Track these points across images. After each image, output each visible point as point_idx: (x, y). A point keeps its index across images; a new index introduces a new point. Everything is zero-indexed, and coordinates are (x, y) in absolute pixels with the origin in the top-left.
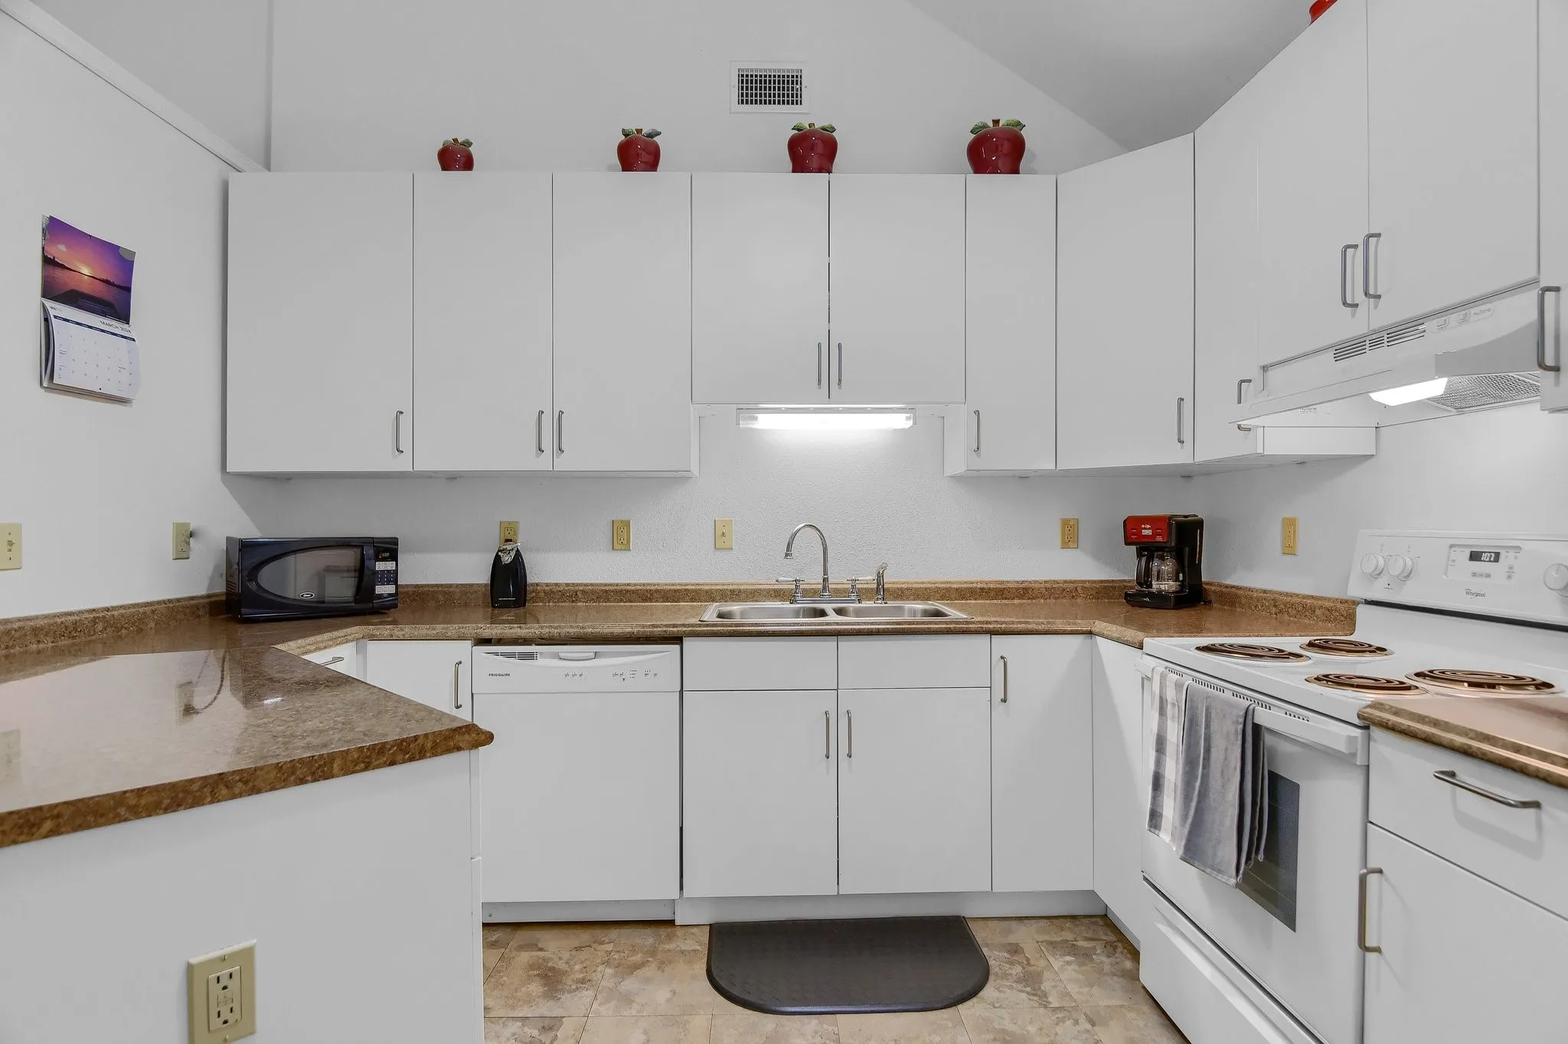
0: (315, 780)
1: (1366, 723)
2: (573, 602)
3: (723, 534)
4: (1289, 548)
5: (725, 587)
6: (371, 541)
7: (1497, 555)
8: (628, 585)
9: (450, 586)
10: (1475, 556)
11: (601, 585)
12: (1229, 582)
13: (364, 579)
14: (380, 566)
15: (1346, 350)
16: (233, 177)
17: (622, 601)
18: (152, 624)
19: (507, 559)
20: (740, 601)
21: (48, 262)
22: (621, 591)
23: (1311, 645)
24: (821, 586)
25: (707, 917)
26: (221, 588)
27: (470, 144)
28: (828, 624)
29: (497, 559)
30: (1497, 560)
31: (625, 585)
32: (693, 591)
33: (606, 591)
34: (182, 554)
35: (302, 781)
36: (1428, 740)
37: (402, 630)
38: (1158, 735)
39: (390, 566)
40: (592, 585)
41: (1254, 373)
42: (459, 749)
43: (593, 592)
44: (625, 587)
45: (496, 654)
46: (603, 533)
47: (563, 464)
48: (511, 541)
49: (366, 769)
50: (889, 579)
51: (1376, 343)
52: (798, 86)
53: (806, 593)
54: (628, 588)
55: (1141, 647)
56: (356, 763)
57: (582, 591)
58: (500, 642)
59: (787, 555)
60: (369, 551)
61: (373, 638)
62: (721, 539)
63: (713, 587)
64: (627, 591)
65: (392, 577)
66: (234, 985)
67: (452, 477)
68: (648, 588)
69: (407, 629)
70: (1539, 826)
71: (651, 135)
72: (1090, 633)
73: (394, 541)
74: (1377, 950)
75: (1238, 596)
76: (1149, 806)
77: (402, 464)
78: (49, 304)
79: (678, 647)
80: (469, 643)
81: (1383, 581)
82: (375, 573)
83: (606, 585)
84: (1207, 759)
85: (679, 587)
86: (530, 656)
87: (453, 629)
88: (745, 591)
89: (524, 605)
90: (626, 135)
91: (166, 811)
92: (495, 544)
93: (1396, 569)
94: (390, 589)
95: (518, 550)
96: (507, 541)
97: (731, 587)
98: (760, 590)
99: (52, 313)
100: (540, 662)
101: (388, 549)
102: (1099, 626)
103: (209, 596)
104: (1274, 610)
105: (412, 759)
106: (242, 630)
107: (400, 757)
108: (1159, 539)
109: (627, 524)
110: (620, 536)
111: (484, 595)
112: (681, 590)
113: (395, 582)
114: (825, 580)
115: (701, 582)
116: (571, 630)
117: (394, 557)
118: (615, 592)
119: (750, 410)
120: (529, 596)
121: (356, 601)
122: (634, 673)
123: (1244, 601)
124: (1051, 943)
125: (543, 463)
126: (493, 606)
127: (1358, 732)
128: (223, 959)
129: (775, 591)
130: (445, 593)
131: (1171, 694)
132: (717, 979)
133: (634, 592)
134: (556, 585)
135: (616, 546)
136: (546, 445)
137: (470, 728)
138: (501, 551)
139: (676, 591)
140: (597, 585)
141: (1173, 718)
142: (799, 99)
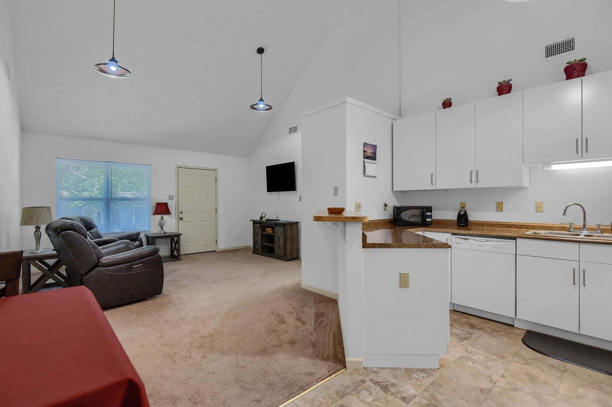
0: (418, 248)
2: (483, 226)
3: (539, 206)
5: (540, 225)
6: (425, 207)
8: (502, 222)
9: (446, 220)
11: (493, 222)
13: (424, 217)
14: (428, 214)
16: (394, 122)
17: (500, 227)
18: (380, 224)
19: (462, 213)
20: (546, 230)
21: (364, 151)
22: (500, 224)
24: (582, 227)
25: (526, 327)
26: (392, 218)
27: (451, 99)
28: (579, 238)
29: (459, 213)
31: (501, 222)
32: (527, 225)
33: (494, 224)
34: (385, 210)
35: (416, 248)
37: (433, 229)
39: (430, 214)
40: (489, 222)
42: (444, 248)
43: (490, 224)
44: (501, 223)
45: (458, 238)
46: (493, 205)
47: (479, 186)
48: (463, 208)
49: (427, 248)
52: (573, 44)
53: (575, 229)
54: (502, 223)
56: (425, 246)
57: (486, 223)
58: (459, 235)
59: (564, 214)
60: (425, 210)
61: (426, 231)
62: (539, 208)
63: (535, 225)
64: (502, 224)
65: (430, 217)
66: (406, 278)
67: (447, 190)
68: (510, 223)
69: (435, 229)
71: (508, 82)
73: (431, 207)
77: (433, 187)
78: (364, 160)
79: (515, 241)
80: (450, 234)
82: (426, 215)
83: (494, 222)
85: (521, 224)
86: (467, 239)
87: (446, 230)
88: (549, 227)
89: (467, 227)
90: (500, 84)
91: (397, 248)
92: (459, 208)
94: (430, 220)
95: (465, 210)
96: (462, 208)
97: (542, 225)
98: (555, 226)
99: (365, 161)
100: (470, 241)
101: (430, 209)
103: (390, 219)
105: (435, 248)
106: (397, 227)
107: (433, 247)
109: (502, 203)
110: (499, 207)
111: (456, 223)
112: (522, 225)
113: (431, 218)
114: (584, 224)
115: (530, 223)
116: (479, 233)
117: (431, 212)
118: (498, 224)
119: (549, 164)
120: (469, 224)
121: (422, 222)
122: (499, 247)
125: (473, 186)
126: (458, 226)
128: (405, 274)
129: (562, 227)
130: (444, 222)
132: (525, 341)
133: (504, 225)
134: (478, 221)
135: (498, 210)
136: (473, 180)
137: (447, 244)
138: (460, 211)
139: (520, 225)
140: (491, 222)
142: (573, 48)
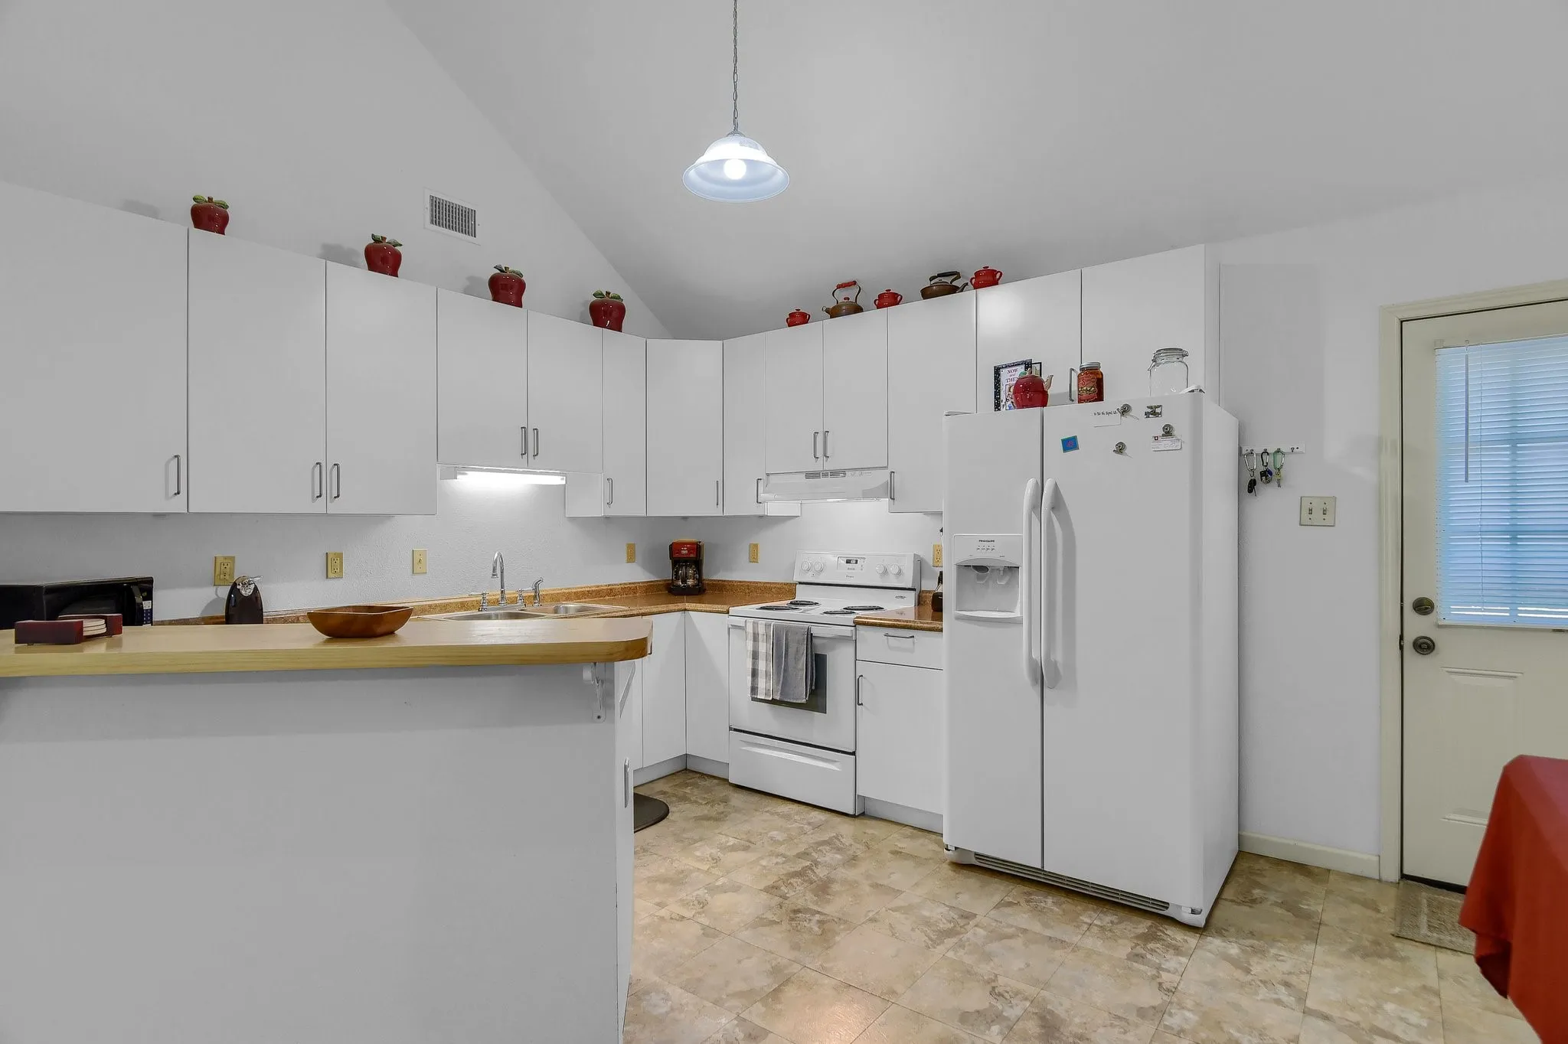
1: (856, 624)
3: (420, 561)
4: (754, 559)
6: (134, 582)
7: (857, 561)
10: (848, 562)
12: (715, 578)
13: (135, 618)
14: (145, 605)
15: (811, 475)
19: (243, 592)
23: (791, 603)
24: (499, 597)
29: (236, 592)
30: (856, 563)
36: (881, 625)
38: (753, 651)
39: (148, 605)
41: (764, 477)
46: (318, 564)
47: (335, 508)
50: (544, 589)
51: (825, 475)
53: (489, 602)
55: (728, 613)
59: (494, 575)
60: (136, 591)
62: (417, 565)
65: (149, 616)
70: (914, 643)
72: (685, 610)
73: (150, 581)
74: (862, 704)
75: (724, 585)
76: (750, 685)
81: (810, 573)
82: (143, 612)
84: (786, 654)
88: (440, 605)
93: (818, 567)
98: (451, 603)
101: (146, 588)
102: (688, 606)
104: (747, 591)
108: (692, 556)
109: (340, 555)
110: (332, 566)
113: (151, 620)
114: (503, 592)
117: (150, 596)
123: (728, 587)
124: (676, 785)
125: (319, 507)
127: (853, 628)
129: (461, 603)
131: (761, 630)
135: (330, 575)
138: (238, 584)
141: (763, 641)
